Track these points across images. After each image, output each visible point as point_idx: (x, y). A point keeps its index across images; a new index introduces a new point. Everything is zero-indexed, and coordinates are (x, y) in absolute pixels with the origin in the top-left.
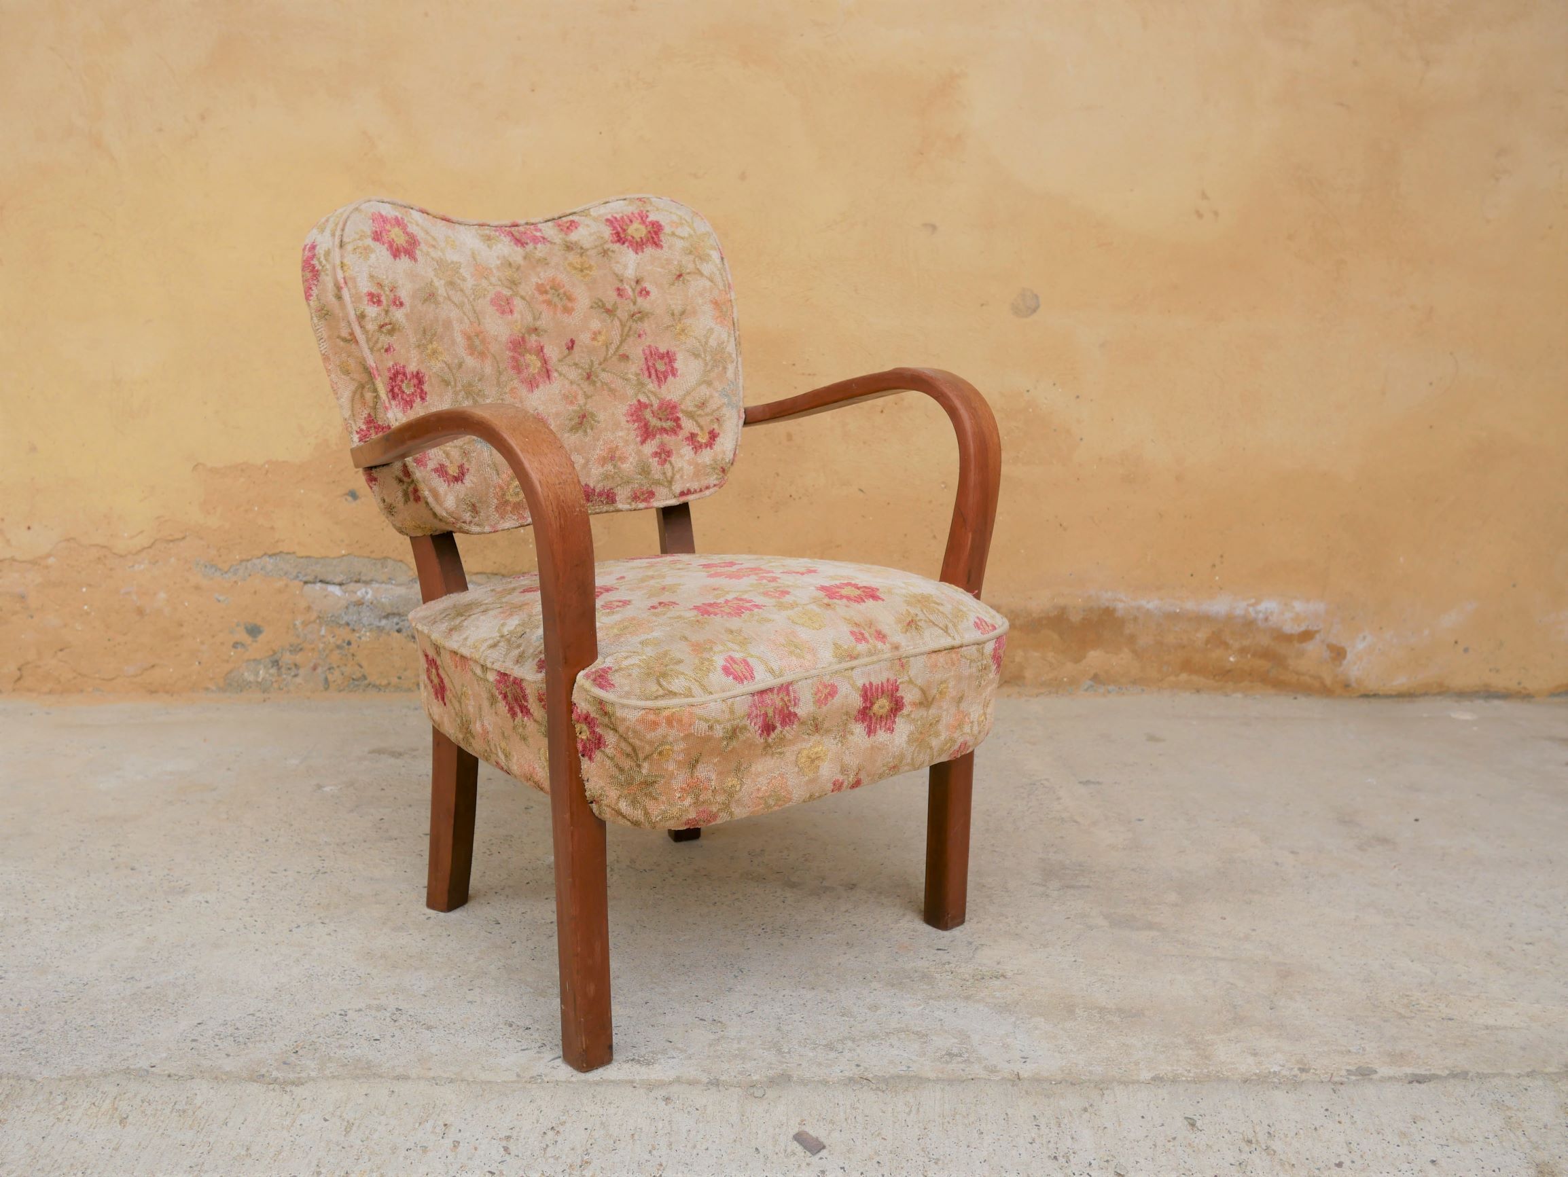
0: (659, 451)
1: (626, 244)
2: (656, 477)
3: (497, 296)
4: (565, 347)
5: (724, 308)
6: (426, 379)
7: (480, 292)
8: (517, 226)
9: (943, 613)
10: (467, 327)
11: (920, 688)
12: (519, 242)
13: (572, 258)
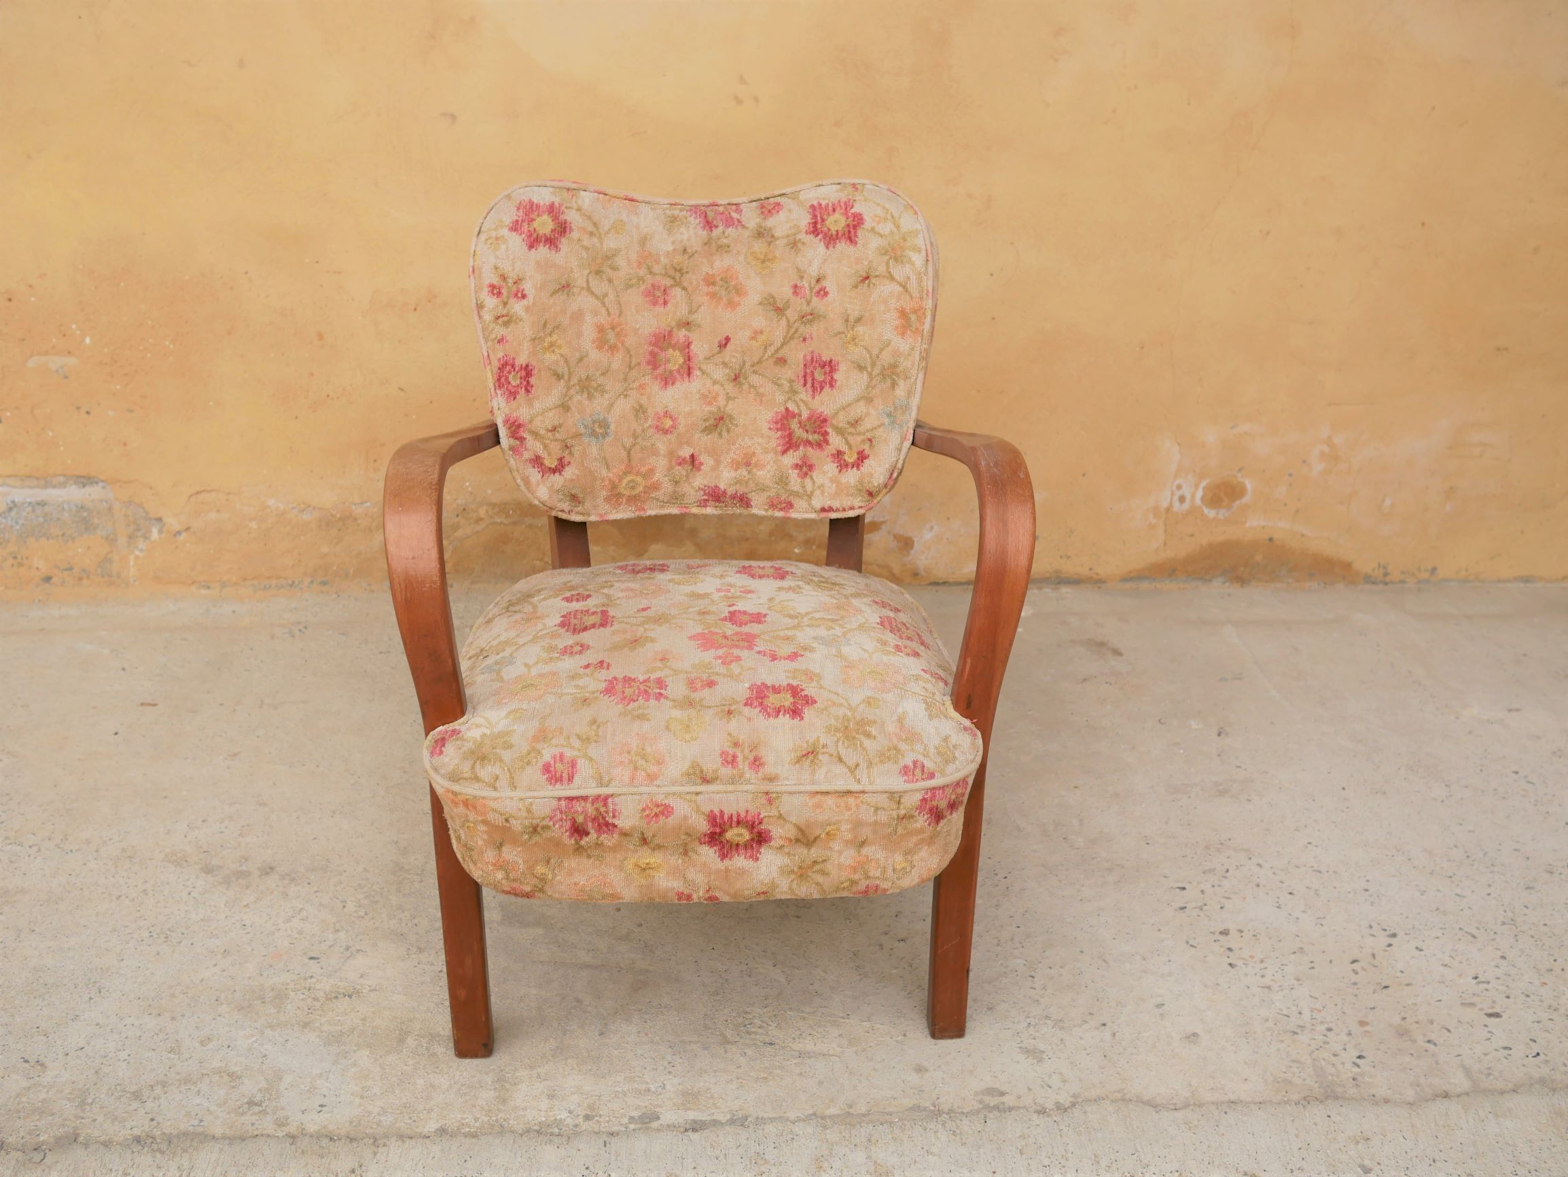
0: (800, 463)
1: (820, 236)
2: (795, 489)
3: (653, 286)
4: (717, 344)
5: (913, 317)
6: (535, 372)
7: (634, 281)
8: (717, 205)
9: (864, 749)
10: (603, 319)
11: (795, 825)
12: (709, 225)
13: (759, 247)
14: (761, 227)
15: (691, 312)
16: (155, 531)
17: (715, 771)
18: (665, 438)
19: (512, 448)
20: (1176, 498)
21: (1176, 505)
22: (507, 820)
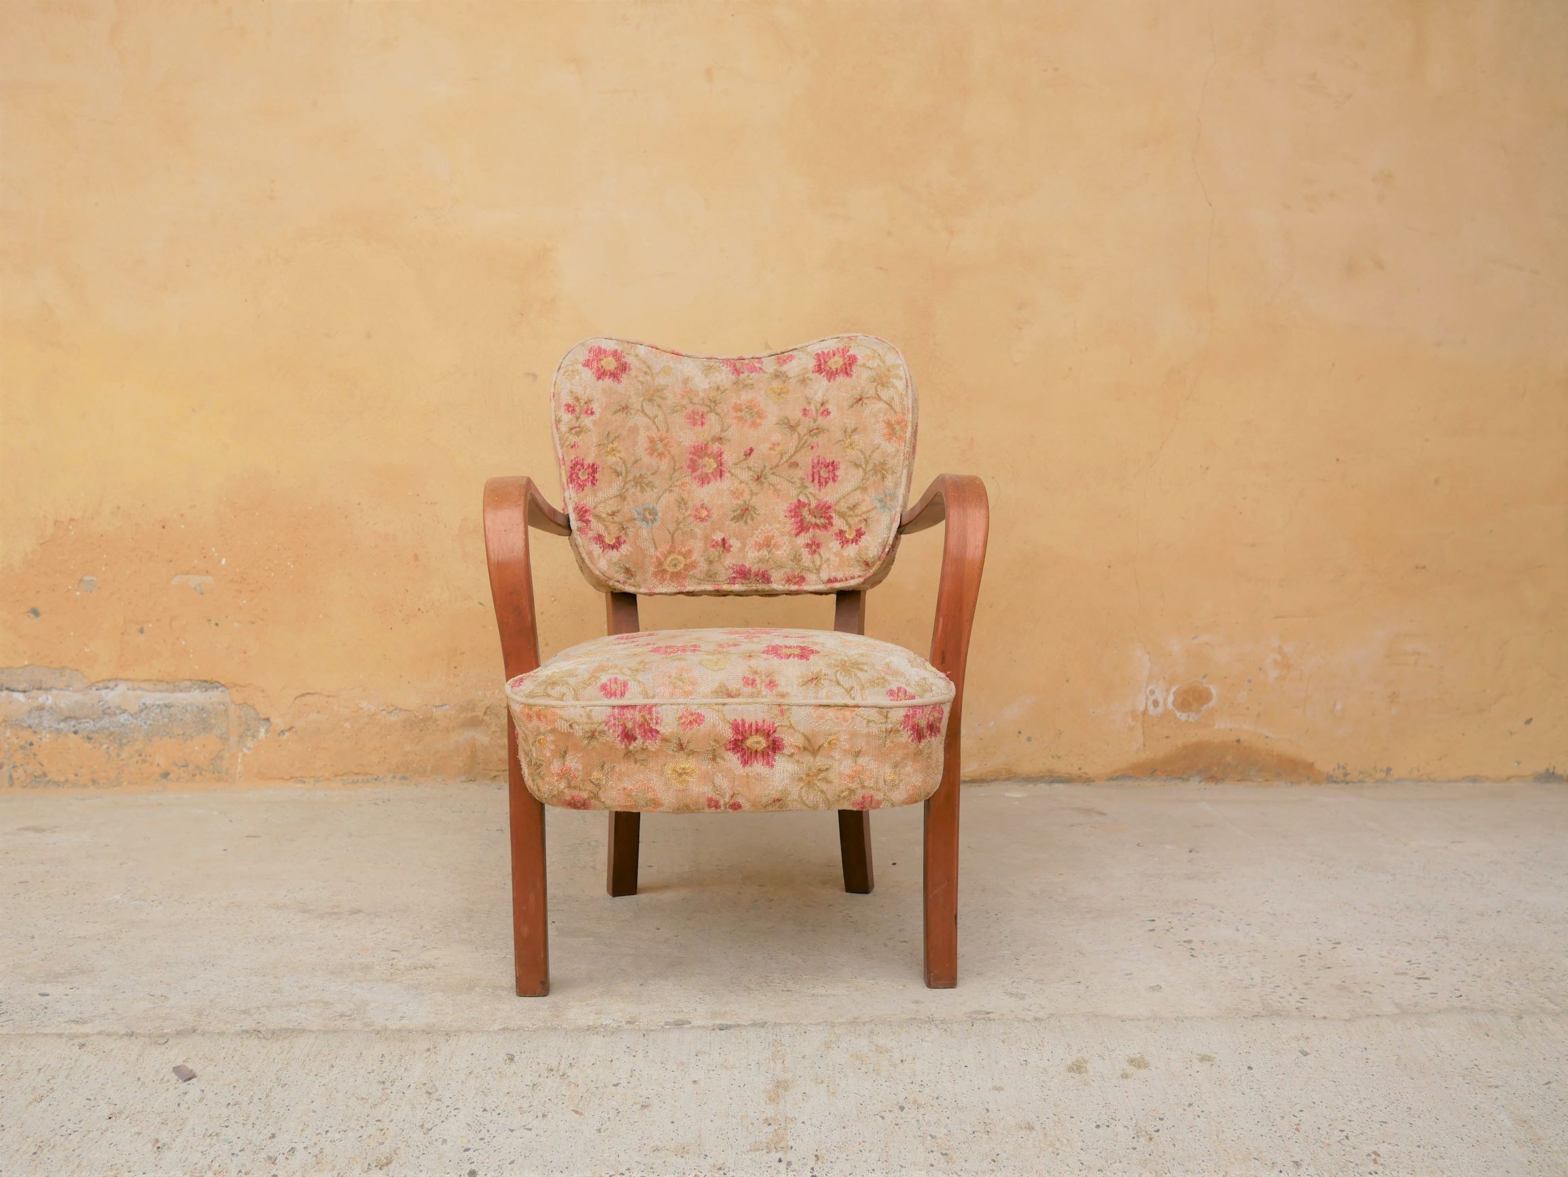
0: (810, 542)
1: (824, 373)
2: (806, 564)
3: (693, 412)
4: (743, 453)
5: (897, 427)
6: (599, 469)
7: (678, 408)
8: (744, 359)
9: (858, 677)
10: (654, 434)
11: (803, 735)
12: (737, 371)
13: (776, 384)
14: (778, 371)
15: (722, 431)
16: (263, 730)
17: (738, 690)
18: (702, 525)
19: (580, 529)
20: (1150, 702)
21: (1151, 708)
22: (571, 726)
